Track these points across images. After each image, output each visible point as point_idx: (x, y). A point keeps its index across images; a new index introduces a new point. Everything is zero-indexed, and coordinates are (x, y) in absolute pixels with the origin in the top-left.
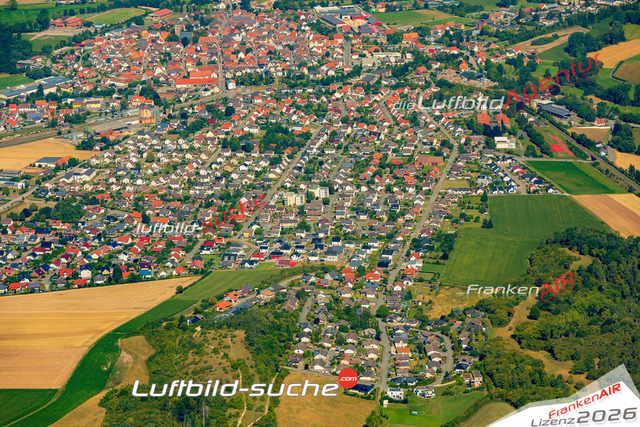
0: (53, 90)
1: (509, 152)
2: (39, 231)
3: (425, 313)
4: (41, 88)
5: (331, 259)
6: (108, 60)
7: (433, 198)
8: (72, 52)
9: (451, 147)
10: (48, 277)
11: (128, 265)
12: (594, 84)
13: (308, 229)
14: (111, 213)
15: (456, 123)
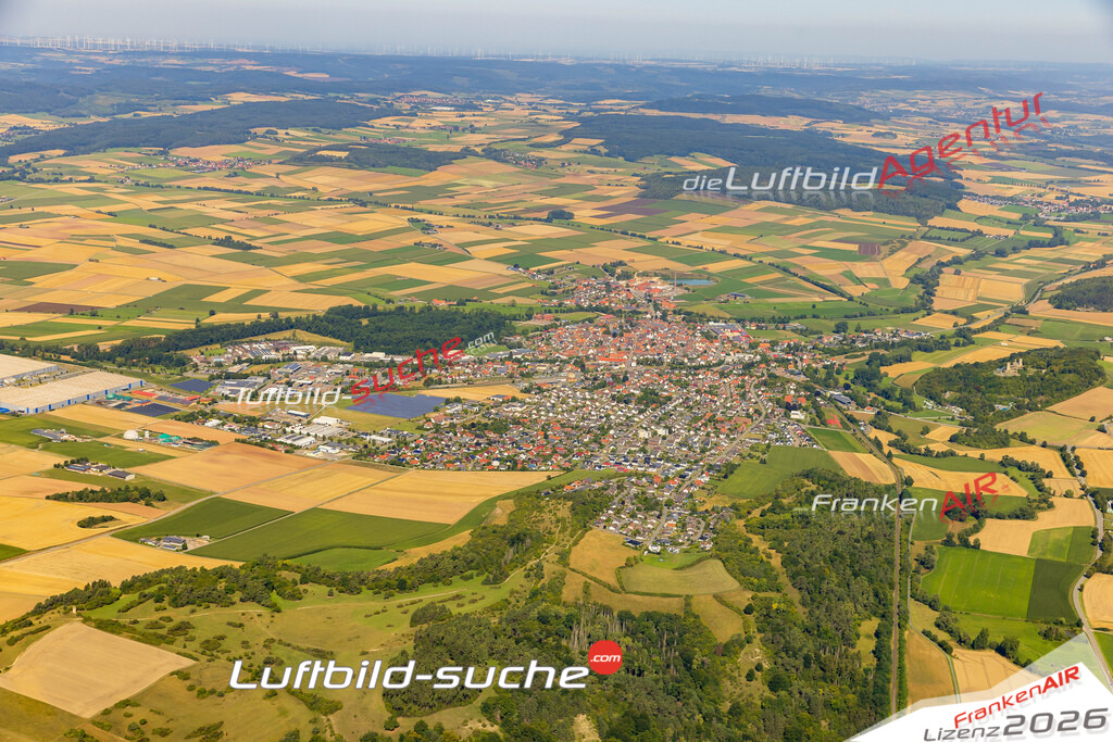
0: (519, 356)
1: (798, 421)
2: (477, 436)
3: (698, 507)
4: (511, 354)
5: (652, 471)
6: (561, 342)
7: (735, 442)
8: (541, 335)
9: (760, 414)
10: (472, 462)
11: (524, 461)
12: (875, 386)
13: (645, 452)
14: (527, 431)
15: (770, 400)
